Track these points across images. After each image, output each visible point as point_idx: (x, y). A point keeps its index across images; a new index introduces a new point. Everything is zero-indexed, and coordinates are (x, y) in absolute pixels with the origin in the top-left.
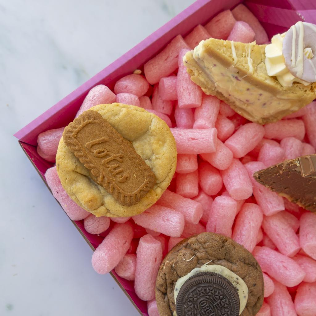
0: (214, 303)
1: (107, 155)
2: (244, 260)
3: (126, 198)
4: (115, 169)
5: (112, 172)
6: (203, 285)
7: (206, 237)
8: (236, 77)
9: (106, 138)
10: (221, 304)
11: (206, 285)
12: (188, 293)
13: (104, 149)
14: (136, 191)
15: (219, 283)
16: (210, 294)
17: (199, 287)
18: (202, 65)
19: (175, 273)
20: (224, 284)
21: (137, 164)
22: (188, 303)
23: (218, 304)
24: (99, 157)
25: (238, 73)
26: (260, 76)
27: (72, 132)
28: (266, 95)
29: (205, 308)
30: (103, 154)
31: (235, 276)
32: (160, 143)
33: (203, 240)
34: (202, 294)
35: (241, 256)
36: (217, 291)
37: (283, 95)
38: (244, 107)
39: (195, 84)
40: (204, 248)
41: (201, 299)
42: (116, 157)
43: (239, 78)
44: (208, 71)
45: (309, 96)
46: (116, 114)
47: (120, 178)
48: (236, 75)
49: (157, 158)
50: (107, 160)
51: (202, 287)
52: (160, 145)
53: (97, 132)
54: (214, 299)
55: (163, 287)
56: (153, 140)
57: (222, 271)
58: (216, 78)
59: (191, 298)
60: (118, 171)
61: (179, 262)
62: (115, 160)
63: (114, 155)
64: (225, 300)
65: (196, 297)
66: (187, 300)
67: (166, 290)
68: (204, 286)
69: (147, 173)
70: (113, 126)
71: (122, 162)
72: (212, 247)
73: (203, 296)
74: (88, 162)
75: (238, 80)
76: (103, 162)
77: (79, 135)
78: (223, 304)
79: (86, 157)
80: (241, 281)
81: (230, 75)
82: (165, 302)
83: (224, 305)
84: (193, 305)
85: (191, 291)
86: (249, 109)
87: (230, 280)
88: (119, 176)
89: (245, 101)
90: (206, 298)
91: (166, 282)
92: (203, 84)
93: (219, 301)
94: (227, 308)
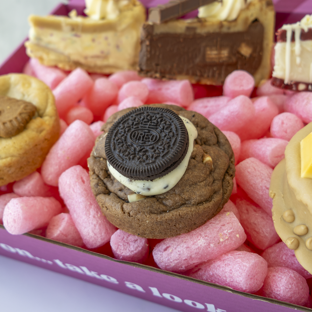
8: (76, 35)
14: (15, 116)
16: (135, 123)
22: (119, 146)
25: (73, 30)
28: (110, 35)
32: (27, 85)
37: (120, 25)
38: (106, 63)
39: (52, 67)
43: (79, 34)
44: (51, 46)
48: (74, 33)
49: (29, 95)
55: (100, 185)
56: (18, 87)
67: (107, 188)
69: (20, 102)
75: (79, 36)
78: (155, 121)
81: (69, 36)
83: (157, 121)
86: (111, 62)
89: (101, 54)
90: (134, 128)
94: (161, 121)
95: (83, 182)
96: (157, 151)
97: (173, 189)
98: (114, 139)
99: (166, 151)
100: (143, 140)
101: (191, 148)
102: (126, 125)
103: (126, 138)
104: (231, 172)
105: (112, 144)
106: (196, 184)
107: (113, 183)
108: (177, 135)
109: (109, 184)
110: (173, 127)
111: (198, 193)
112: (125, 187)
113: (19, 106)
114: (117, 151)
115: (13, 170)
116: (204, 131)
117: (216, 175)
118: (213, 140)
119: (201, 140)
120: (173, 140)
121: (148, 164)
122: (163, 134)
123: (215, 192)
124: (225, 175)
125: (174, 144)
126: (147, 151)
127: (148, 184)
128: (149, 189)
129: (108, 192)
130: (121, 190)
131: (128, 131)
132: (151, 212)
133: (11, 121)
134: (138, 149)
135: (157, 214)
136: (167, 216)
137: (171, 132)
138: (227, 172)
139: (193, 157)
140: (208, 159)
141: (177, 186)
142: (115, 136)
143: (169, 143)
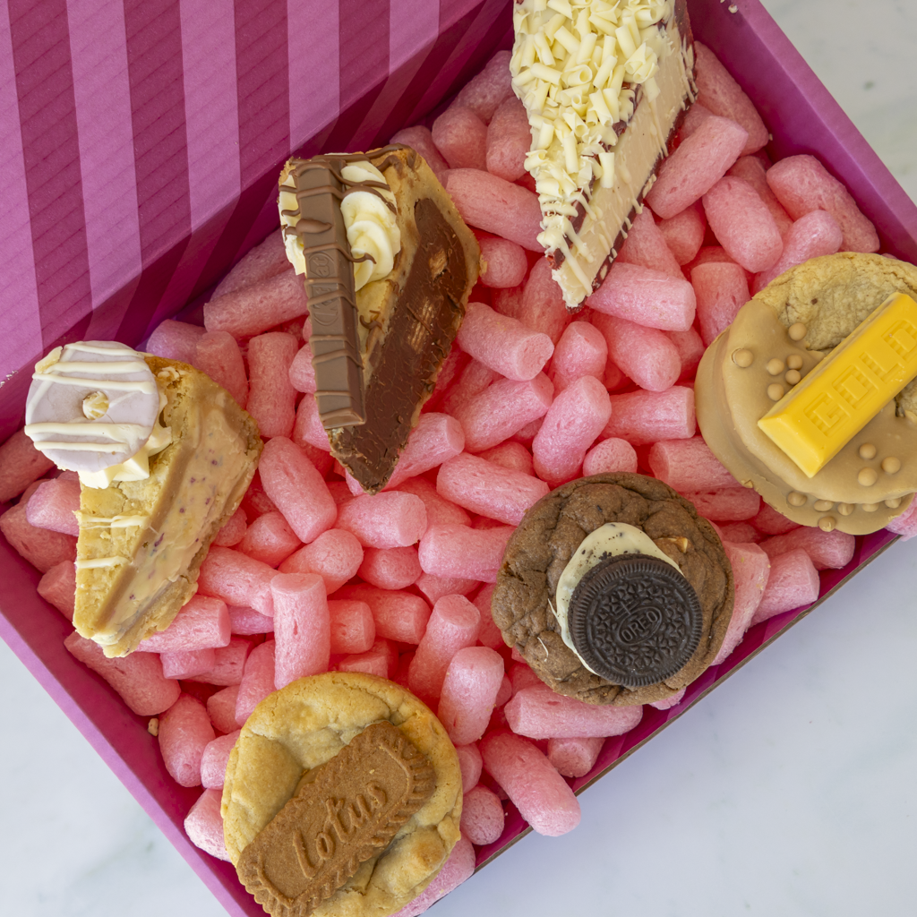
0: (627, 614)
1: (331, 833)
2: (547, 529)
3: (418, 789)
4: (358, 815)
5: (365, 821)
6: (590, 636)
7: (500, 613)
8: (156, 545)
9: (294, 837)
10: (629, 600)
11: (589, 630)
12: (608, 666)
13: (317, 840)
14: (404, 768)
15: (586, 605)
16: (607, 623)
17: (595, 644)
18: (131, 622)
19: (575, 675)
20: (588, 594)
21: (349, 769)
22: (627, 664)
23: (628, 607)
24: (334, 850)
25: (145, 545)
26: (151, 497)
27: (283, 908)
28: (192, 470)
29: (637, 631)
30: (328, 842)
31: (578, 558)
32: (303, 714)
33: (506, 620)
34: (609, 639)
35: (539, 539)
36: (602, 609)
37: (190, 438)
38: (222, 500)
39: (176, 620)
40: (523, 617)
41: (619, 639)
42: (333, 814)
43: (158, 538)
44: (145, 605)
45: (190, 386)
46: (245, 813)
47: (376, 803)
48: (151, 546)
49: (336, 720)
50: (337, 832)
51: (594, 637)
52: (309, 714)
53: (282, 856)
54: (619, 614)
55: (606, 694)
56: (297, 730)
57: (569, 585)
58: (160, 584)
59: (616, 659)
60: (361, 809)
61: (553, 669)
62: (339, 816)
63: (329, 817)
64: (619, 593)
65: (615, 649)
66: (620, 668)
68: (593, 633)
69: (367, 746)
70: (269, 820)
71: (344, 800)
72: (520, 601)
73: (613, 638)
74: (345, 873)
75: (161, 539)
76: (343, 841)
77: (290, 892)
78: (628, 597)
79: (333, 877)
80: (587, 543)
81: (151, 560)
82: (636, 691)
83: (630, 594)
84: (631, 656)
85: (602, 660)
86: (226, 489)
87: (585, 570)
88: (373, 806)
89: (208, 506)
90: (616, 629)
91: (595, 689)
92: (174, 605)
93: (622, 603)
94: (635, 589)
96: (677, 625)
98: (609, 663)
99: (687, 615)
100: (644, 631)
102: (600, 636)
108: (673, 584)
117: (700, 545)
120: (678, 595)
121: (684, 646)
125: (683, 597)
137: (663, 590)
142: (605, 658)
143: (678, 603)
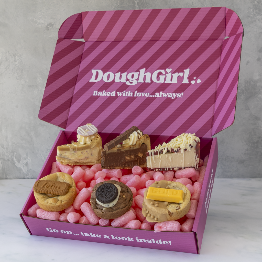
4: (54, 187)
8: (75, 152)
9: (46, 182)
13: (47, 185)
14: (65, 188)
18: (62, 156)
24: (48, 187)
25: (74, 150)
26: (80, 146)
28: (88, 150)
29: (105, 192)
32: (64, 176)
37: (92, 146)
38: (87, 161)
39: (66, 165)
42: (52, 185)
43: (76, 151)
44: (66, 157)
45: (98, 140)
48: (74, 151)
49: (66, 180)
50: (50, 187)
56: (61, 177)
58: (70, 157)
60: (55, 187)
67: (96, 207)
69: (65, 183)
71: (55, 185)
74: (45, 190)
75: (76, 152)
77: (38, 186)
79: (43, 189)
81: (72, 152)
86: (89, 160)
88: (57, 188)
89: (85, 158)
91: (94, 205)
92: (68, 162)
93: (107, 188)
94: (110, 187)
95: (89, 206)
97: (115, 205)
99: (112, 195)
101: (119, 194)
102: (101, 189)
103: (101, 192)
104: (131, 200)
105: (97, 195)
106: (121, 203)
107: (98, 206)
109: (97, 206)
110: (114, 189)
111: (122, 206)
112: (102, 206)
113: (65, 184)
114: (99, 196)
115: (66, 205)
116: (123, 188)
117: (127, 201)
118: (126, 191)
119: (122, 191)
121: (108, 199)
122: (111, 191)
123: (127, 205)
124: (130, 201)
125: (114, 193)
126: (107, 196)
127: (108, 204)
128: (108, 206)
129: (97, 208)
130: (101, 207)
131: (102, 190)
132: (110, 212)
133: (64, 190)
134: (105, 195)
135: (111, 212)
136: (114, 212)
138: (130, 200)
139: (120, 196)
140: (124, 196)
141: (116, 204)
142: (98, 192)
143: (113, 193)
